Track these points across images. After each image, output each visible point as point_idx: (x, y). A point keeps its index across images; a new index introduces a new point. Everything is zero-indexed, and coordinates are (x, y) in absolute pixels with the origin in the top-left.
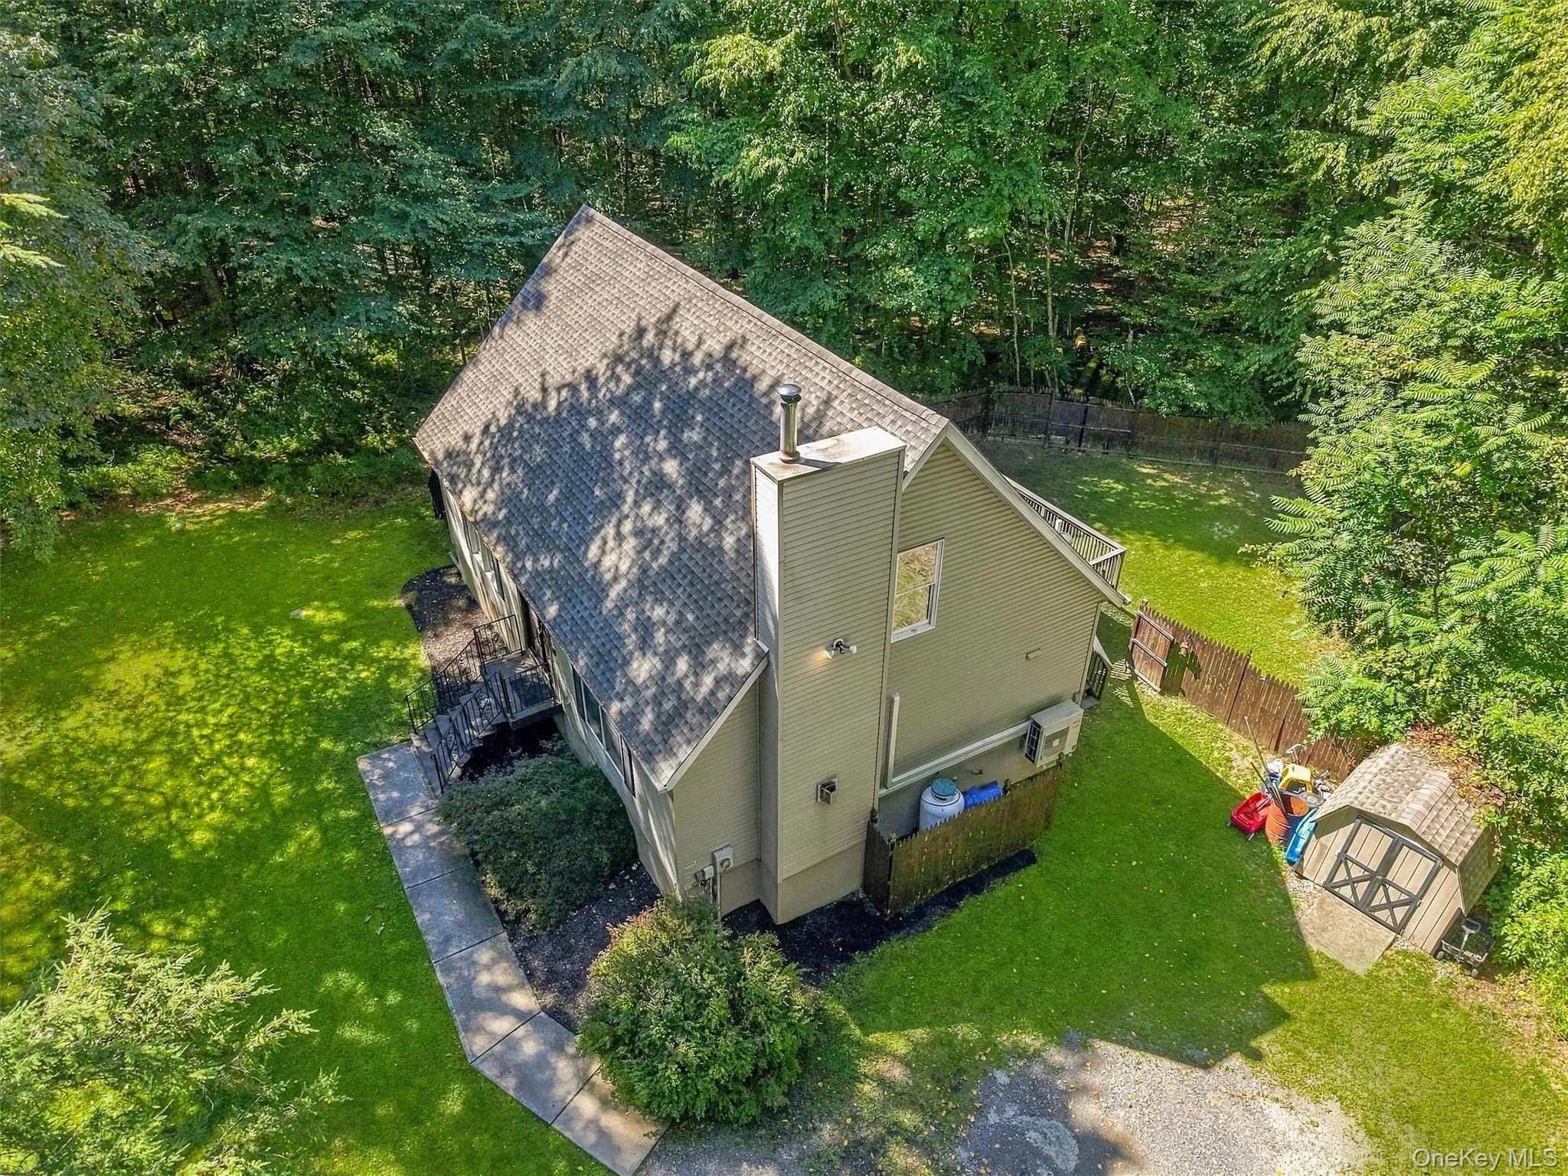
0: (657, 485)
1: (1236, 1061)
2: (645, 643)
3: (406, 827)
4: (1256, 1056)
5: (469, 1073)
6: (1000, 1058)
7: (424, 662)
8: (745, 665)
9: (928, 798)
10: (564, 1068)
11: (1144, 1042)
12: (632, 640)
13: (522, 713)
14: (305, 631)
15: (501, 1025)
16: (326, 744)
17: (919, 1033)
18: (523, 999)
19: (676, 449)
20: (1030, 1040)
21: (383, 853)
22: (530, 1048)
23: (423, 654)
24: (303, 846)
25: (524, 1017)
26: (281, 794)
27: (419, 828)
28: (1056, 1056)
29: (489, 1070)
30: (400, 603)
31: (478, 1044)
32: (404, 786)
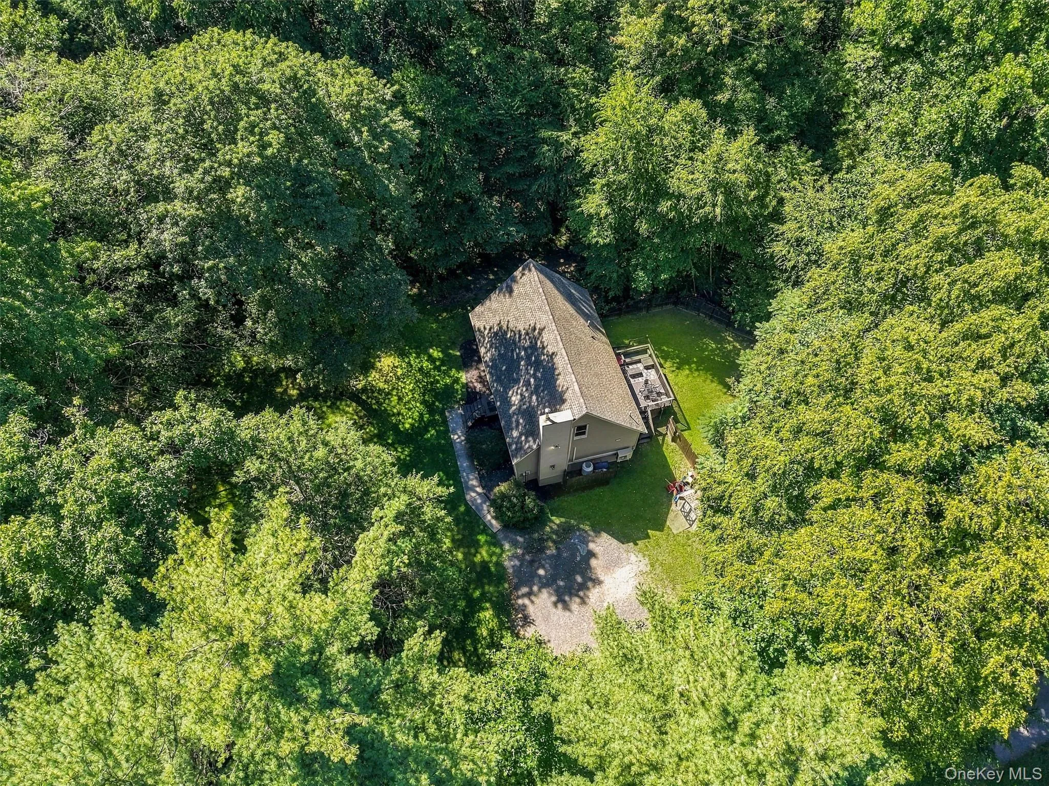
0: (528, 383)
1: (631, 544)
2: (517, 426)
3: (456, 437)
4: (636, 544)
5: (466, 504)
6: (579, 529)
7: (464, 380)
8: (535, 447)
9: (584, 465)
10: (485, 507)
11: (613, 535)
12: (514, 425)
13: (489, 414)
14: (431, 359)
15: (473, 494)
16: (437, 404)
17: (563, 520)
18: (479, 490)
19: (534, 376)
20: (587, 528)
21: (451, 443)
22: (479, 501)
23: (464, 377)
24: (432, 435)
25: (479, 494)
26: (426, 417)
27: (459, 437)
28: (591, 533)
29: (470, 503)
30: (458, 354)
31: (468, 497)
32: (456, 423)
